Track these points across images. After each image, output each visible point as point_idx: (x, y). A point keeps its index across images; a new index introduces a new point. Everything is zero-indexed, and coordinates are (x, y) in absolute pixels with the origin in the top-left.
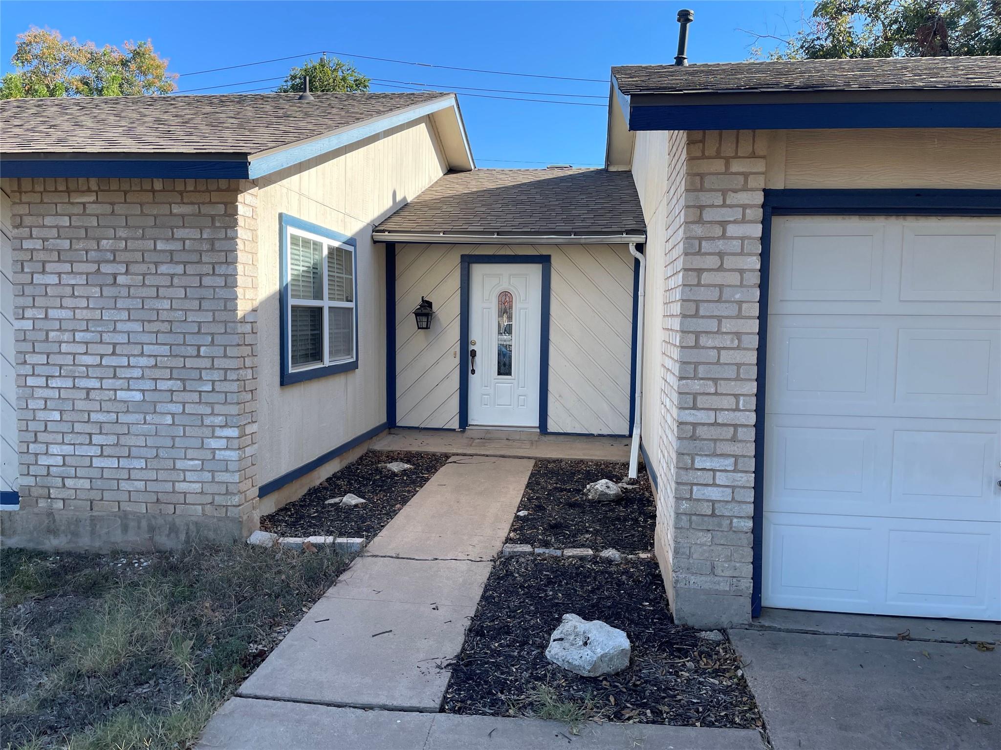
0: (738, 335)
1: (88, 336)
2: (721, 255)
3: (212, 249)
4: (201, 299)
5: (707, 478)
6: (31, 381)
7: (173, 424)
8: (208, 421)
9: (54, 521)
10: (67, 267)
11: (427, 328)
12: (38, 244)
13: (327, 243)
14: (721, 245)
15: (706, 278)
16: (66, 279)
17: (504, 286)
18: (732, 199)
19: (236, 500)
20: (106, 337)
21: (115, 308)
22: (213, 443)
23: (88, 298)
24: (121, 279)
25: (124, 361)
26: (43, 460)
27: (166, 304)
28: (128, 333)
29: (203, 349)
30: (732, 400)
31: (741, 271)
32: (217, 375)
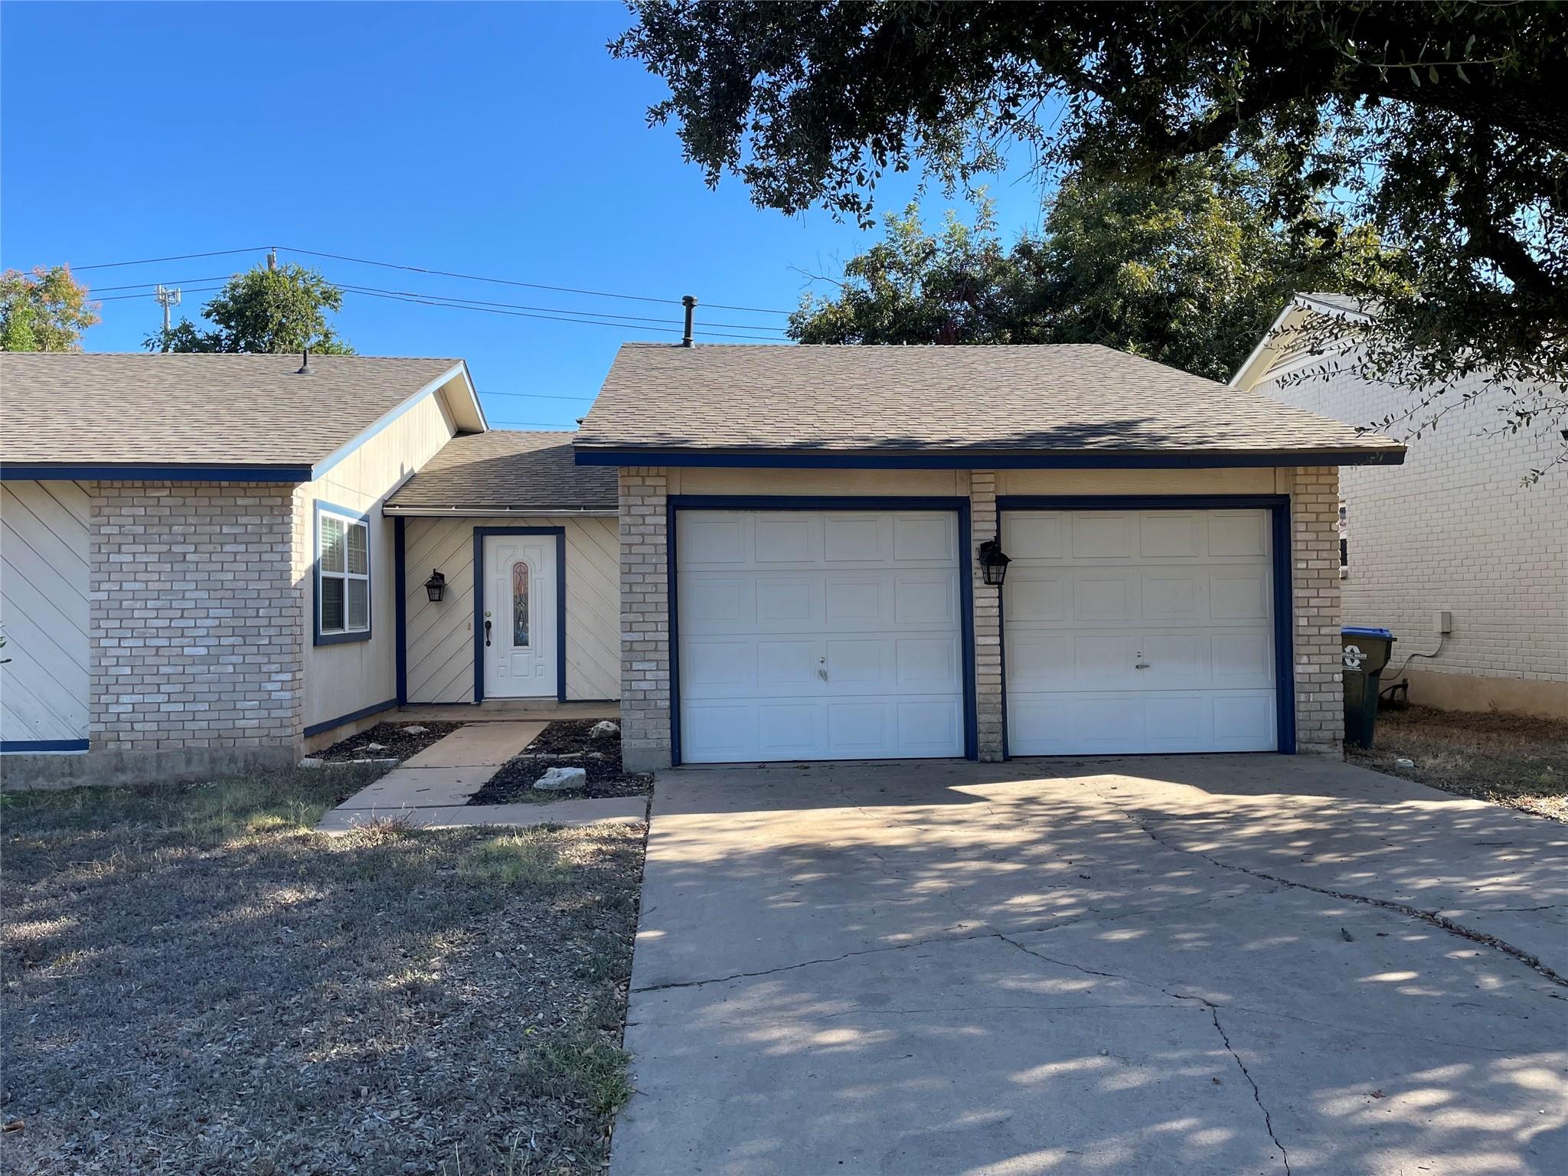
0: (656, 584)
1: (159, 604)
2: (643, 535)
3: (271, 532)
4: (260, 572)
5: (640, 675)
6: (104, 643)
7: (234, 672)
8: (265, 669)
9: (122, 760)
10: (142, 548)
11: (440, 600)
12: (116, 530)
13: (348, 521)
14: (642, 529)
15: (634, 549)
16: (139, 557)
17: (520, 556)
18: (648, 501)
19: (289, 731)
20: (175, 604)
21: (184, 580)
22: (269, 687)
23: (159, 573)
24: (189, 557)
25: (192, 623)
26: (113, 709)
27: (230, 576)
28: (196, 600)
29: (261, 611)
30: (654, 625)
31: (656, 545)
32: (273, 631)
